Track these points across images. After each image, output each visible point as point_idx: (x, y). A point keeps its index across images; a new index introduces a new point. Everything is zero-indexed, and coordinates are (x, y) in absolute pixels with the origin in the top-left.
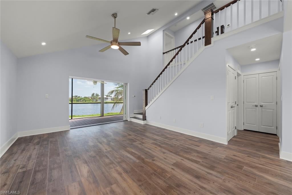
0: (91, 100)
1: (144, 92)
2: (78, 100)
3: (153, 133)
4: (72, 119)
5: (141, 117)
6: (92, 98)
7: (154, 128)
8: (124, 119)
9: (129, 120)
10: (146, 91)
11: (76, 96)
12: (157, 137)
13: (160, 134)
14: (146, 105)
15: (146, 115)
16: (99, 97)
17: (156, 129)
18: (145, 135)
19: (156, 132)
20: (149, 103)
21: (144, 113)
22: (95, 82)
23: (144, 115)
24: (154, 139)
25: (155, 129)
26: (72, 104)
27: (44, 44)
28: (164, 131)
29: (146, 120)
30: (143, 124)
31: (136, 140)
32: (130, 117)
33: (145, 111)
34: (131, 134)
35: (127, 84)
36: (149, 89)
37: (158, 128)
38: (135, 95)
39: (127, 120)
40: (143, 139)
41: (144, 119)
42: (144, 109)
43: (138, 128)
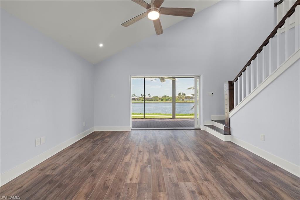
0: (178, 99)
1: (226, 86)
2: (167, 99)
3: (238, 172)
4: (144, 118)
5: (222, 127)
6: (178, 98)
7: (246, 155)
8: (196, 127)
9: (203, 128)
10: (231, 84)
11: (166, 96)
12: (246, 187)
13: (258, 181)
14: (231, 107)
15: (230, 127)
16: (185, 96)
17: (250, 159)
18: (216, 168)
19: (248, 169)
20: (237, 104)
21: (226, 122)
22: (162, 79)
23: (226, 125)
24: (233, 191)
25: (247, 160)
26: (144, 103)
27: (101, 45)
28: (273, 173)
29: (230, 134)
30: (224, 140)
31: (191, 177)
32: (205, 125)
33: (229, 118)
34: (190, 158)
35: (200, 76)
36: (236, 80)
37: (256, 158)
38: (213, 93)
39: (200, 129)
40: (206, 180)
41: (228, 132)
42: (226, 115)
43: (209, 148)
